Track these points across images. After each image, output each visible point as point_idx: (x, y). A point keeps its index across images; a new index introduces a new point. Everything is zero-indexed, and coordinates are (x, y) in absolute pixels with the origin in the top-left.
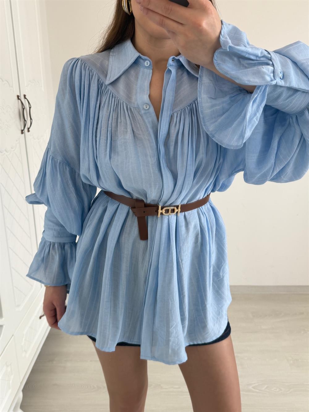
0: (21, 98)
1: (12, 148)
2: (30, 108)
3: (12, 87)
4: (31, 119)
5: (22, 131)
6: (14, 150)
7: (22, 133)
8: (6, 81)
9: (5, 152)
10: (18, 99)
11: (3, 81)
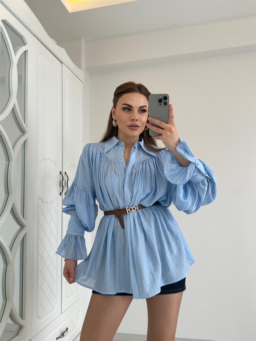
0: (62, 173)
1: (51, 202)
2: (68, 180)
3: (57, 166)
4: (68, 187)
5: (61, 193)
6: (53, 204)
7: (60, 195)
8: (54, 162)
9: (46, 203)
10: (61, 173)
11: (51, 162)
